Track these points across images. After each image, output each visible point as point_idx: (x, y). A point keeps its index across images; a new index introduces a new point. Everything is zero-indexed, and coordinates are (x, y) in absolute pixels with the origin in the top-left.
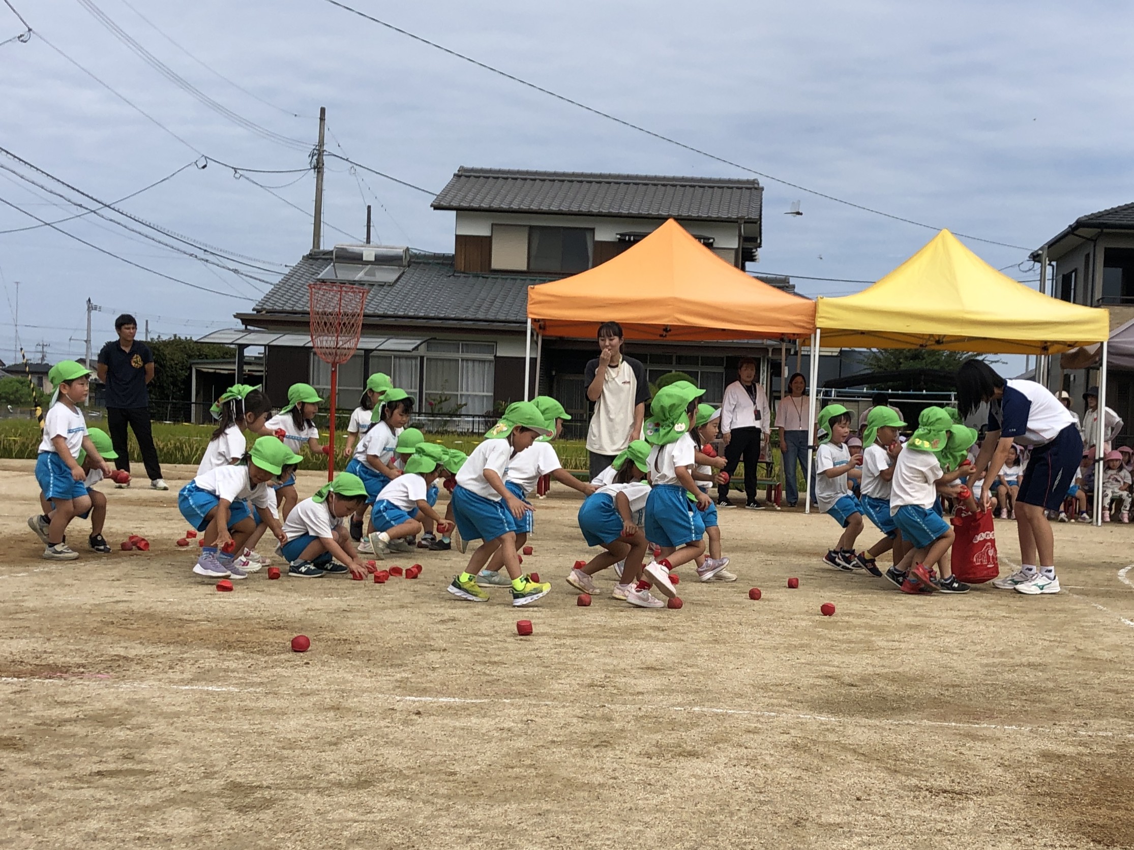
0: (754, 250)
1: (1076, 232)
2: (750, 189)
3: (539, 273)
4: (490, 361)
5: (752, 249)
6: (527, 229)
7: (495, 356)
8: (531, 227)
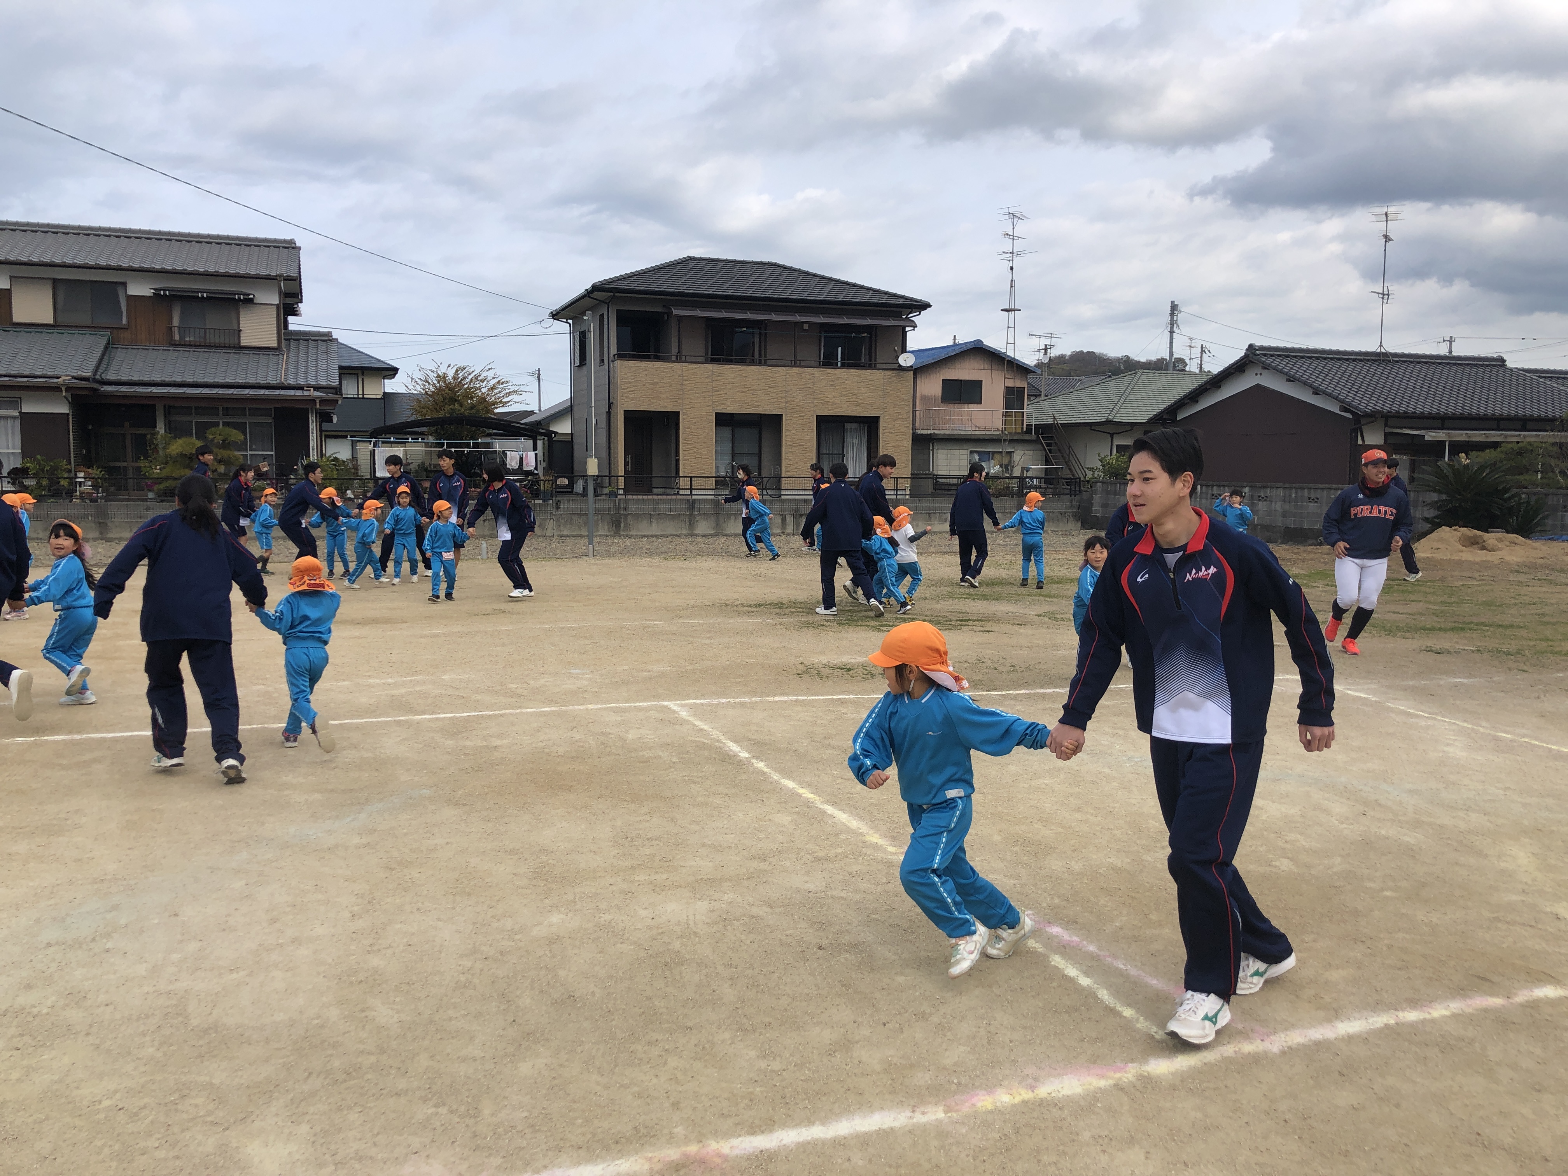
0: (296, 306)
1: (591, 295)
2: (288, 248)
3: (68, 326)
4: (14, 418)
5: (293, 305)
6: (50, 282)
7: (20, 412)
8: (55, 283)
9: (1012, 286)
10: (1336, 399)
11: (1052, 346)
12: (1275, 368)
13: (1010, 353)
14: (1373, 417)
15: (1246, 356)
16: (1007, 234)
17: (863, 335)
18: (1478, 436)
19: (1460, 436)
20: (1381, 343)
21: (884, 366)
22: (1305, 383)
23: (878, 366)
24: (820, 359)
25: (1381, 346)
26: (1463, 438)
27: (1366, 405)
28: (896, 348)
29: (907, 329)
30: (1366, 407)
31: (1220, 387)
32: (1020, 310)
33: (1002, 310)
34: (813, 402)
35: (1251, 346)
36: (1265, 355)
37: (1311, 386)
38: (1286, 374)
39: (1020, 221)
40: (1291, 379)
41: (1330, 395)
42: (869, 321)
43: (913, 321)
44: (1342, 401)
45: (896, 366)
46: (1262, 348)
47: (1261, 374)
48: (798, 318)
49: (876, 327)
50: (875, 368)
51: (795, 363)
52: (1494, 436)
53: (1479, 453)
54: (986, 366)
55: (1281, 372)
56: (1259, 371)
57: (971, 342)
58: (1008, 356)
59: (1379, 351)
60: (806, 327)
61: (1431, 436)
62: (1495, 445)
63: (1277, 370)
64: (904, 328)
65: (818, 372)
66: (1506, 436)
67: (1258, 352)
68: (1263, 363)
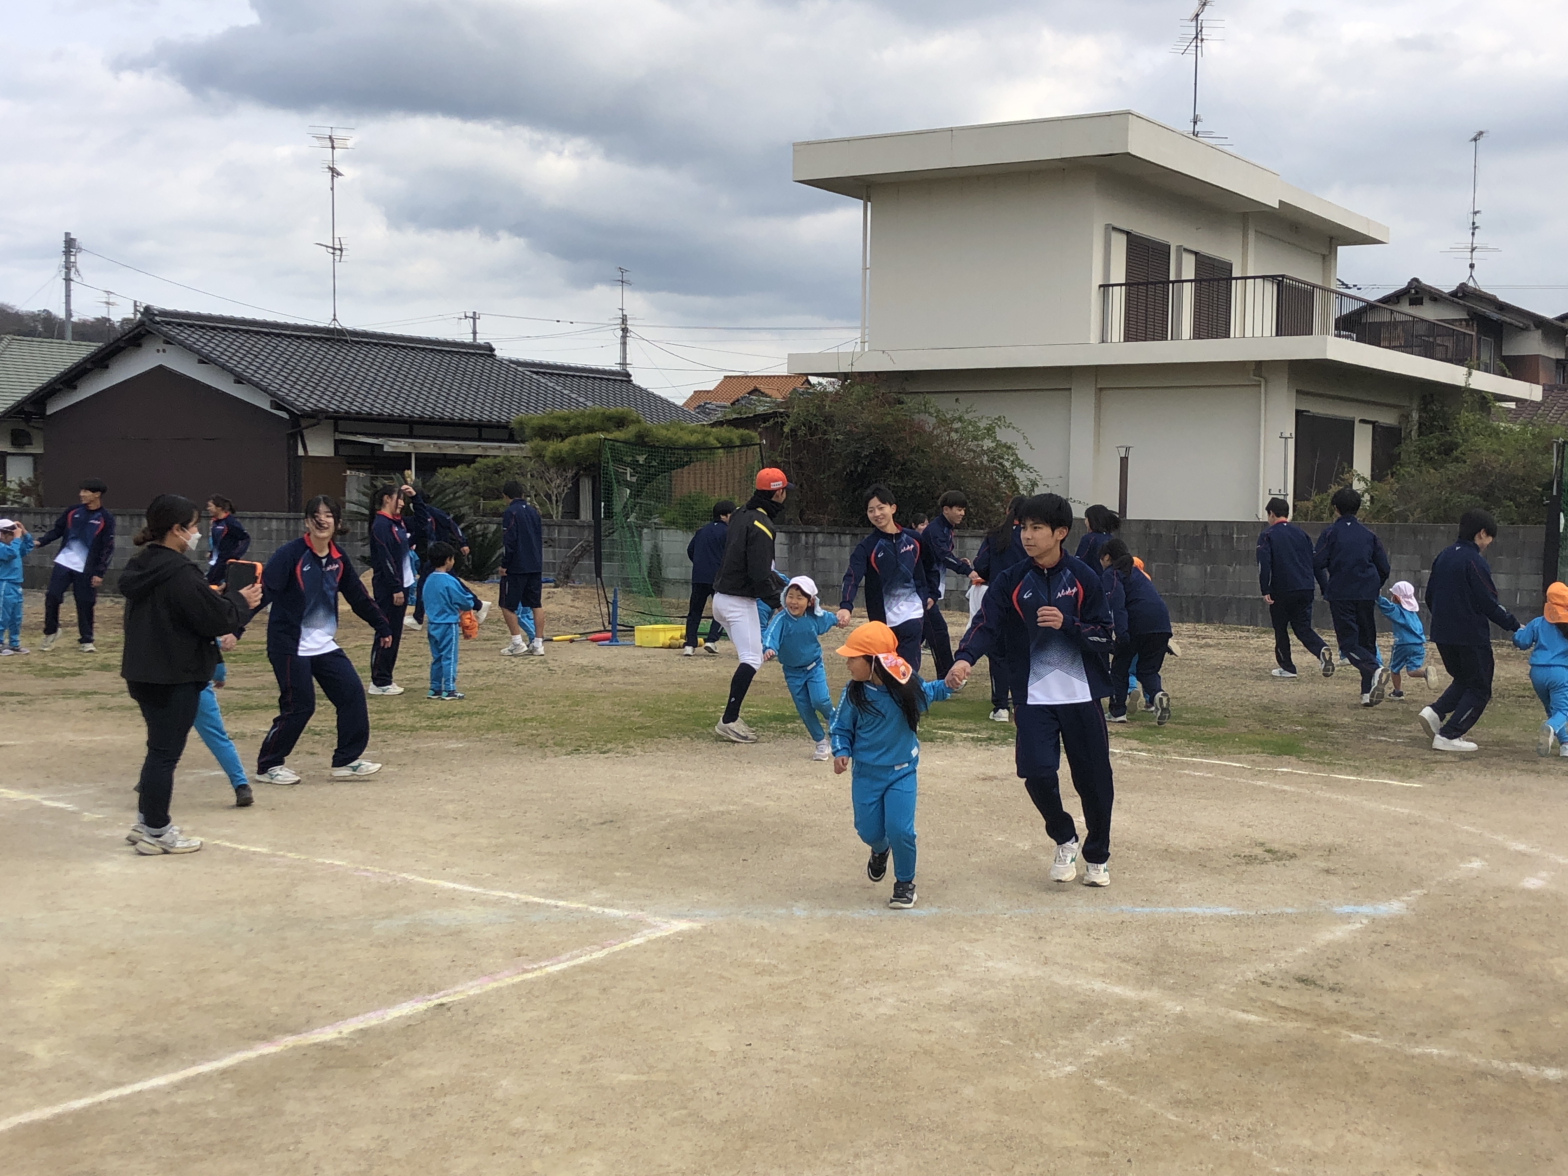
10: (265, 390)
12: (181, 343)
14: (316, 417)
15: (140, 322)
18: (451, 447)
19: (428, 446)
20: (335, 315)
25: (335, 320)
26: (432, 450)
27: (306, 401)
30: (305, 405)
31: (107, 367)
35: (147, 308)
36: (168, 323)
37: (231, 371)
38: (198, 352)
40: (205, 360)
41: (257, 385)
44: (273, 395)
46: (164, 313)
52: (471, 448)
53: (448, 470)
55: (190, 349)
56: (162, 346)
59: (332, 326)
61: (391, 445)
62: (469, 460)
63: (185, 347)
66: (485, 449)
67: (158, 319)
68: (165, 335)
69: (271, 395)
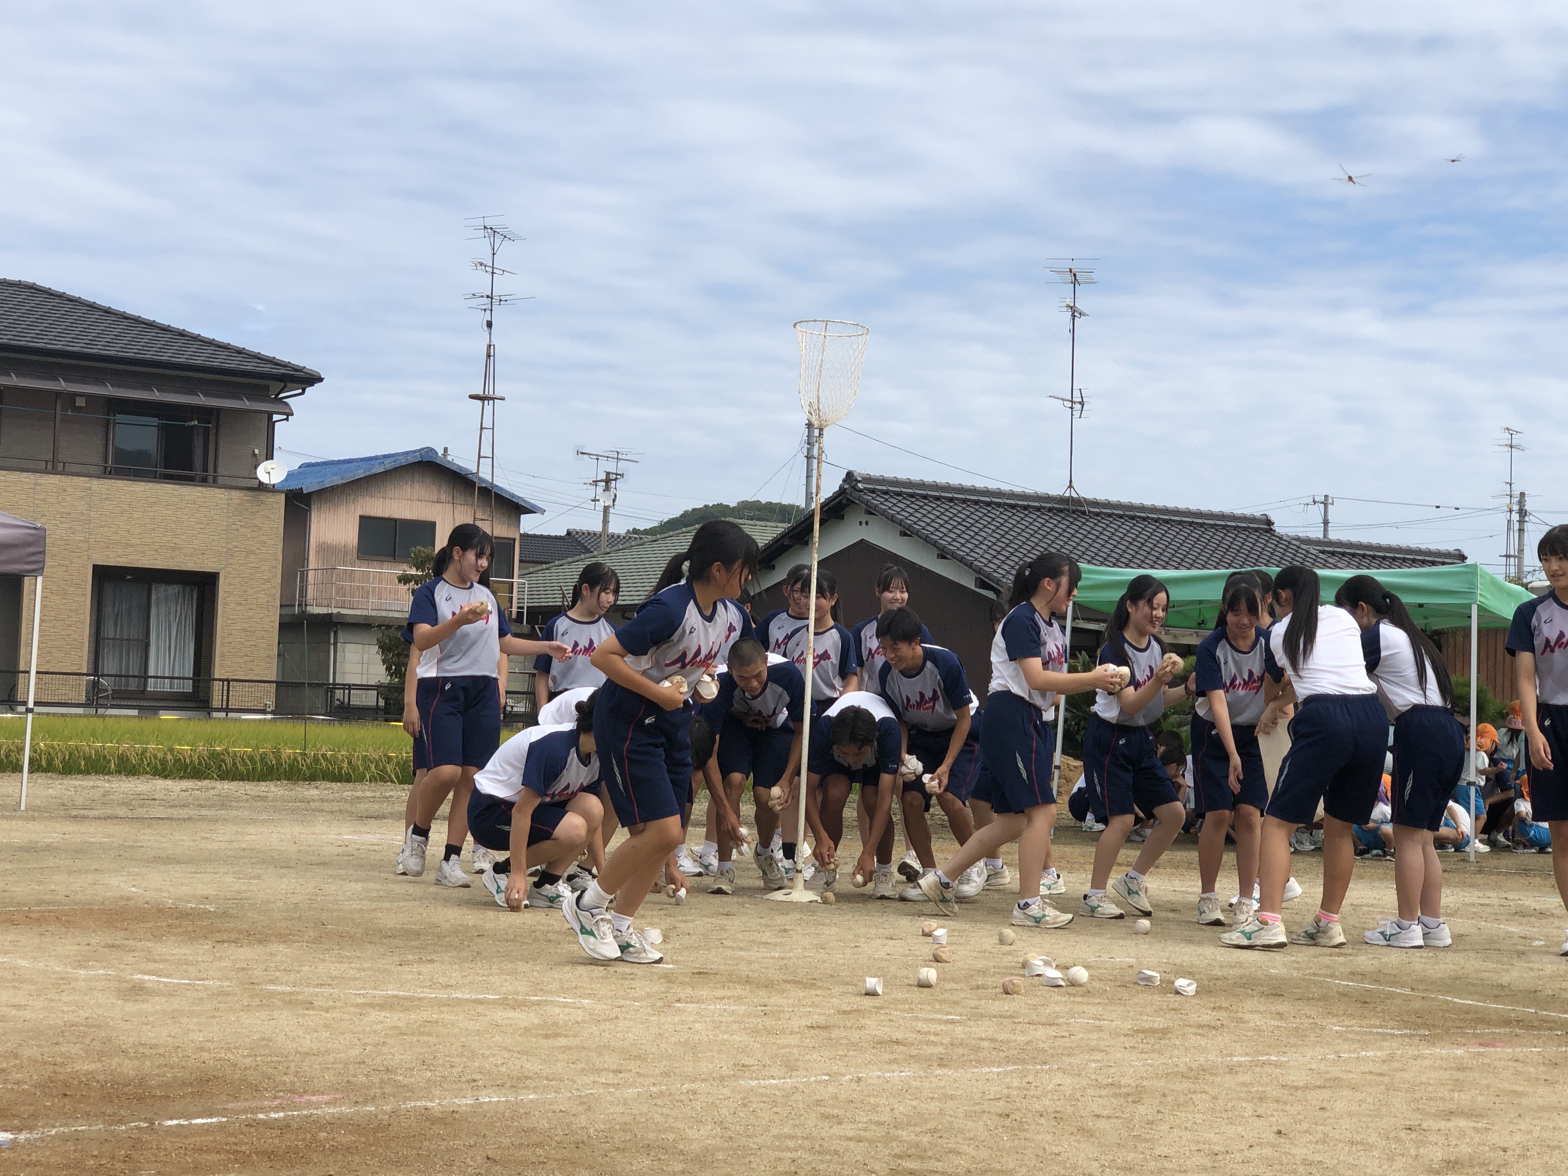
9: (489, 356)
10: (970, 565)
11: (619, 475)
12: (883, 513)
13: (485, 474)
15: (842, 491)
16: (481, 264)
17: (192, 423)
20: (1071, 481)
21: (230, 482)
22: (926, 539)
23: (220, 480)
24: (106, 461)
25: (1070, 486)
28: (257, 451)
29: (276, 417)
32: (503, 399)
33: (471, 397)
34: (86, 541)
35: (849, 475)
36: (873, 491)
38: (900, 523)
39: (506, 241)
40: (908, 532)
41: (961, 560)
42: (201, 400)
43: (286, 404)
44: (979, 571)
45: (255, 484)
46: (868, 479)
47: (867, 523)
48: (62, 385)
49: (218, 411)
50: (215, 484)
51: (54, 466)
54: (443, 497)
55: (892, 519)
56: (865, 518)
57: (415, 452)
58: (482, 480)
59: (1067, 494)
60: (80, 402)
63: (887, 517)
64: (270, 415)
65: (97, 485)
67: (860, 485)
68: (867, 503)
69: (976, 571)
